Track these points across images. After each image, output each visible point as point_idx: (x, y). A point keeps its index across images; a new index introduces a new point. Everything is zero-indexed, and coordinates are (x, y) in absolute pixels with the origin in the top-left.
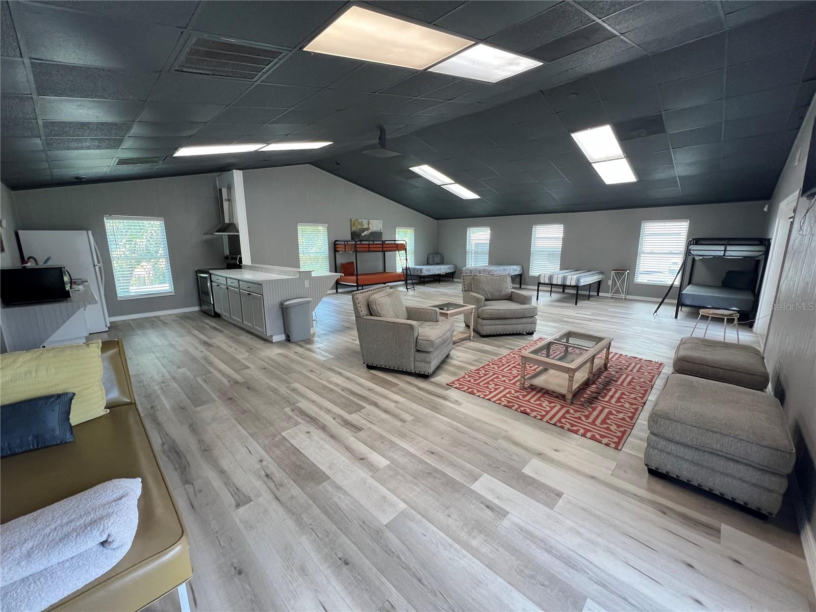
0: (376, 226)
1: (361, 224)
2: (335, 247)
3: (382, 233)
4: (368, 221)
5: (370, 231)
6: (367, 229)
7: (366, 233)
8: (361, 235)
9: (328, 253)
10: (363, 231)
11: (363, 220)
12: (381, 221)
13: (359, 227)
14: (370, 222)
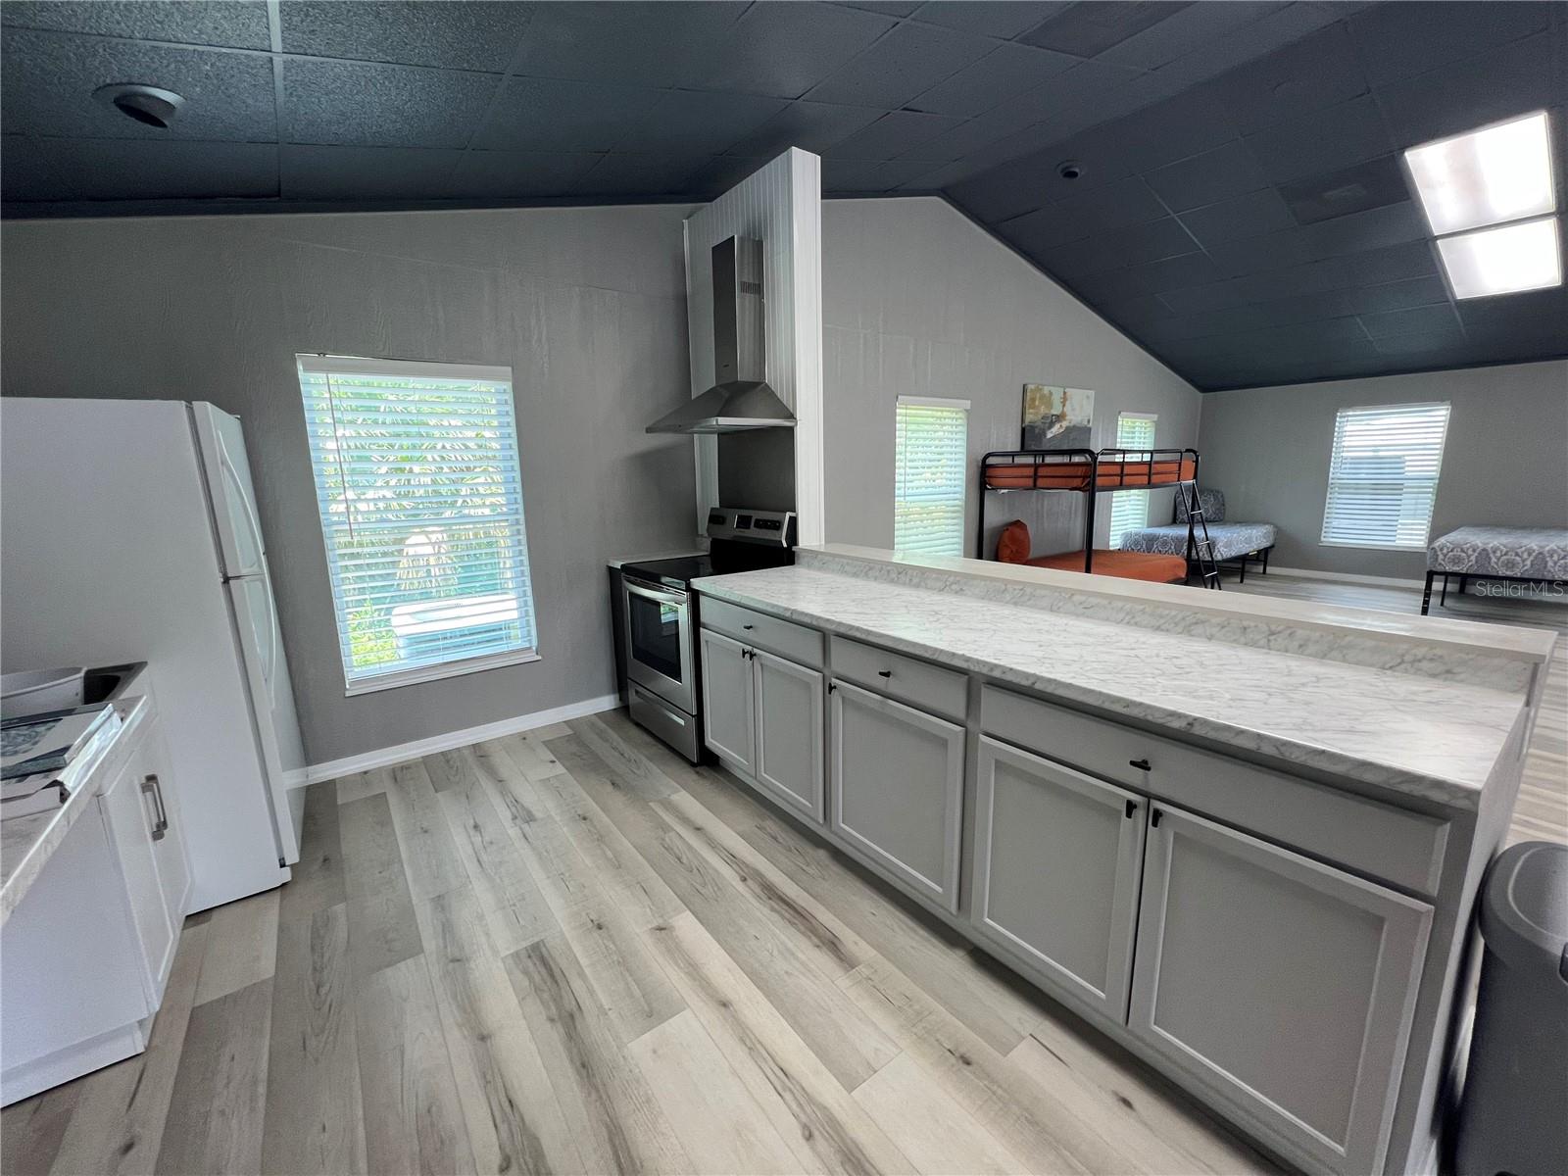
0: (1078, 408)
1: (1047, 401)
2: (985, 476)
3: (1090, 429)
4: (1065, 393)
5: (1065, 424)
6: (1060, 418)
7: (1056, 430)
8: (1044, 434)
9: (962, 496)
10: (1051, 425)
11: (1051, 388)
12: (1092, 393)
13: (1043, 410)
14: (1068, 394)
